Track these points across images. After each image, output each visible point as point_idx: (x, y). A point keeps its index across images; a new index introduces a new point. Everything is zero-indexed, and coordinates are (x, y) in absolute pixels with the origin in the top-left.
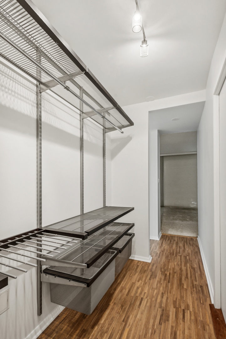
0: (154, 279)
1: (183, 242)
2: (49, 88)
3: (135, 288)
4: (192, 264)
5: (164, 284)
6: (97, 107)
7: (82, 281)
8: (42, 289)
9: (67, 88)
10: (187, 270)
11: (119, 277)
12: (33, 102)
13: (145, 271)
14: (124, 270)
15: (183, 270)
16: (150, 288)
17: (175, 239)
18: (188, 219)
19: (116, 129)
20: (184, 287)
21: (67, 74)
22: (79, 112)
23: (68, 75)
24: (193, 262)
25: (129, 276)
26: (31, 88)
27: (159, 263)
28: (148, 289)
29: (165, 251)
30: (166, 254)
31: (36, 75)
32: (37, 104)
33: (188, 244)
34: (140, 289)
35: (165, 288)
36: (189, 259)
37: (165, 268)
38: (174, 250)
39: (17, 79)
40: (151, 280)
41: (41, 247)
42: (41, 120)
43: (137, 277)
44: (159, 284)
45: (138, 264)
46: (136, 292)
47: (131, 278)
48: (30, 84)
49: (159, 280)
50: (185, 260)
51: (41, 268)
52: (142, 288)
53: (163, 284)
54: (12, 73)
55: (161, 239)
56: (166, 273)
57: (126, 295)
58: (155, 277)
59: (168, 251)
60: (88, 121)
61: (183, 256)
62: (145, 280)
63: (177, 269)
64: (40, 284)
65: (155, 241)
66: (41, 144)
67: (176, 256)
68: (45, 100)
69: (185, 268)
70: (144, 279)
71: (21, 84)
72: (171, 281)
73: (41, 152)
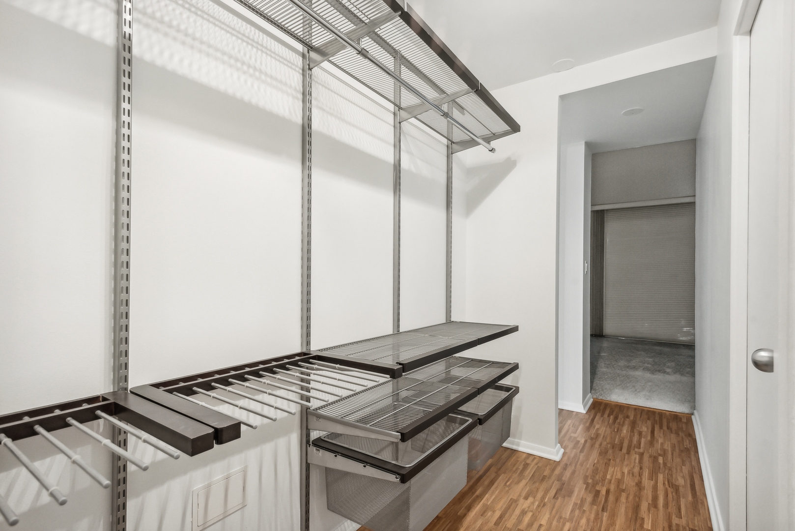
0: (566, 498)
1: (649, 423)
2: (326, 58)
3: (517, 512)
4: (672, 475)
5: (591, 513)
6: (430, 93)
7: (390, 469)
8: (309, 478)
9: (363, 53)
10: (655, 488)
11: (479, 484)
12: (295, 90)
13: (544, 478)
14: (493, 469)
15: (644, 488)
16: (554, 517)
17: (629, 414)
18: (668, 370)
19: (478, 144)
20: (645, 526)
21: (363, 22)
22: (391, 107)
23: (366, 24)
24: (674, 471)
25: (503, 484)
26: (292, 61)
27: (582, 465)
28: (549, 519)
29: (600, 439)
30: (601, 445)
31: (302, 33)
32: (304, 94)
33: (665, 428)
34: (530, 515)
35: (593, 522)
36: (665, 464)
37: (597, 477)
38: (623, 438)
39: (264, 45)
40: (557, 498)
41: (309, 402)
42: (310, 126)
43: (522, 489)
44: (577, 512)
45: (528, 461)
46: (520, 520)
47: (507, 488)
48: (290, 52)
49: (579, 502)
50: (651, 465)
51: (308, 435)
52: (533, 514)
53: (588, 513)
54: (255, 34)
55: (589, 410)
56: (598, 488)
57: (495, 524)
58: (570, 494)
59: (608, 440)
60: (412, 126)
61: (648, 455)
62: (543, 498)
63: (629, 482)
64: (307, 468)
65: (574, 413)
66: (310, 176)
67: (628, 452)
68: (320, 84)
69: (652, 483)
70: (539, 495)
71: (272, 54)
72: (609, 508)
73: (309, 193)
